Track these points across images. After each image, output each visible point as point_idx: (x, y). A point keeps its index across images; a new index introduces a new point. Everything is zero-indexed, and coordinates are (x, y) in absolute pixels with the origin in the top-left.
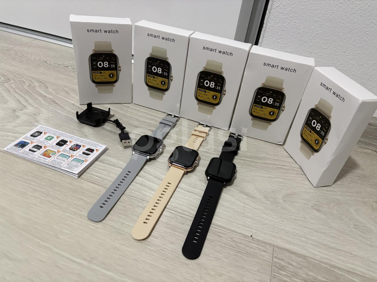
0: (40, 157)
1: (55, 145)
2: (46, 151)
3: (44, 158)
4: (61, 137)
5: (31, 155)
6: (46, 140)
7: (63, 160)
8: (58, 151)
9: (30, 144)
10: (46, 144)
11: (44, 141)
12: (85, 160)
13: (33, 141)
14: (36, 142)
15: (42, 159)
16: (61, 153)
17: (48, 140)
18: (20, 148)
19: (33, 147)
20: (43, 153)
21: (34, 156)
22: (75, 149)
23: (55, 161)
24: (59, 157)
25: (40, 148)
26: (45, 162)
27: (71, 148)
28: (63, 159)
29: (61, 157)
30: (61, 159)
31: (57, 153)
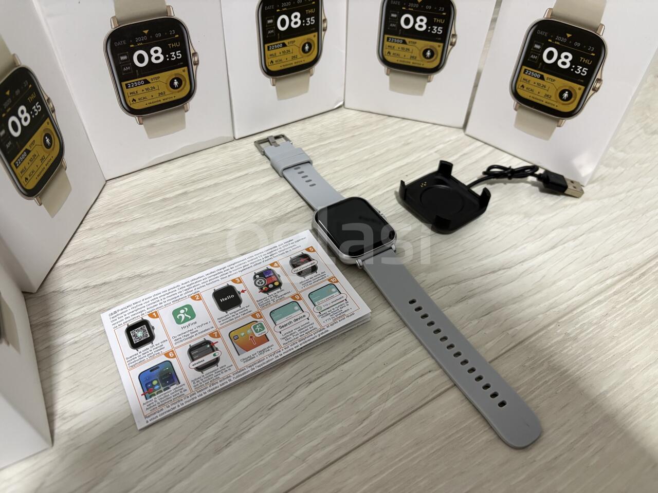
0: (250, 358)
1: (224, 313)
2: (233, 337)
3: (261, 352)
4: (201, 290)
5: (225, 374)
6: (187, 324)
7: (298, 317)
8: (254, 316)
9: (173, 361)
10: (200, 330)
11: (186, 330)
12: (329, 280)
13: (164, 351)
14: (175, 346)
15: (262, 356)
16: (266, 313)
17: (186, 320)
18: (172, 388)
19: (193, 360)
20: (239, 348)
21: (233, 369)
22: (273, 283)
23: (291, 333)
24: (278, 322)
25: (212, 347)
26: (276, 355)
27: (262, 289)
28: (296, 318)
29: (284, 319)
30: (292, 320)
31: (262, 320)
